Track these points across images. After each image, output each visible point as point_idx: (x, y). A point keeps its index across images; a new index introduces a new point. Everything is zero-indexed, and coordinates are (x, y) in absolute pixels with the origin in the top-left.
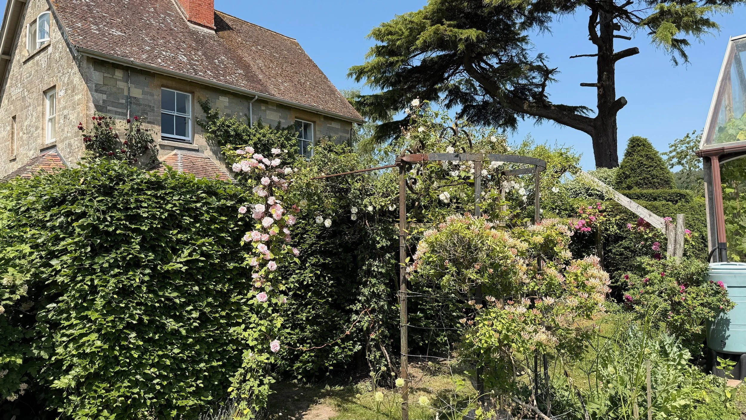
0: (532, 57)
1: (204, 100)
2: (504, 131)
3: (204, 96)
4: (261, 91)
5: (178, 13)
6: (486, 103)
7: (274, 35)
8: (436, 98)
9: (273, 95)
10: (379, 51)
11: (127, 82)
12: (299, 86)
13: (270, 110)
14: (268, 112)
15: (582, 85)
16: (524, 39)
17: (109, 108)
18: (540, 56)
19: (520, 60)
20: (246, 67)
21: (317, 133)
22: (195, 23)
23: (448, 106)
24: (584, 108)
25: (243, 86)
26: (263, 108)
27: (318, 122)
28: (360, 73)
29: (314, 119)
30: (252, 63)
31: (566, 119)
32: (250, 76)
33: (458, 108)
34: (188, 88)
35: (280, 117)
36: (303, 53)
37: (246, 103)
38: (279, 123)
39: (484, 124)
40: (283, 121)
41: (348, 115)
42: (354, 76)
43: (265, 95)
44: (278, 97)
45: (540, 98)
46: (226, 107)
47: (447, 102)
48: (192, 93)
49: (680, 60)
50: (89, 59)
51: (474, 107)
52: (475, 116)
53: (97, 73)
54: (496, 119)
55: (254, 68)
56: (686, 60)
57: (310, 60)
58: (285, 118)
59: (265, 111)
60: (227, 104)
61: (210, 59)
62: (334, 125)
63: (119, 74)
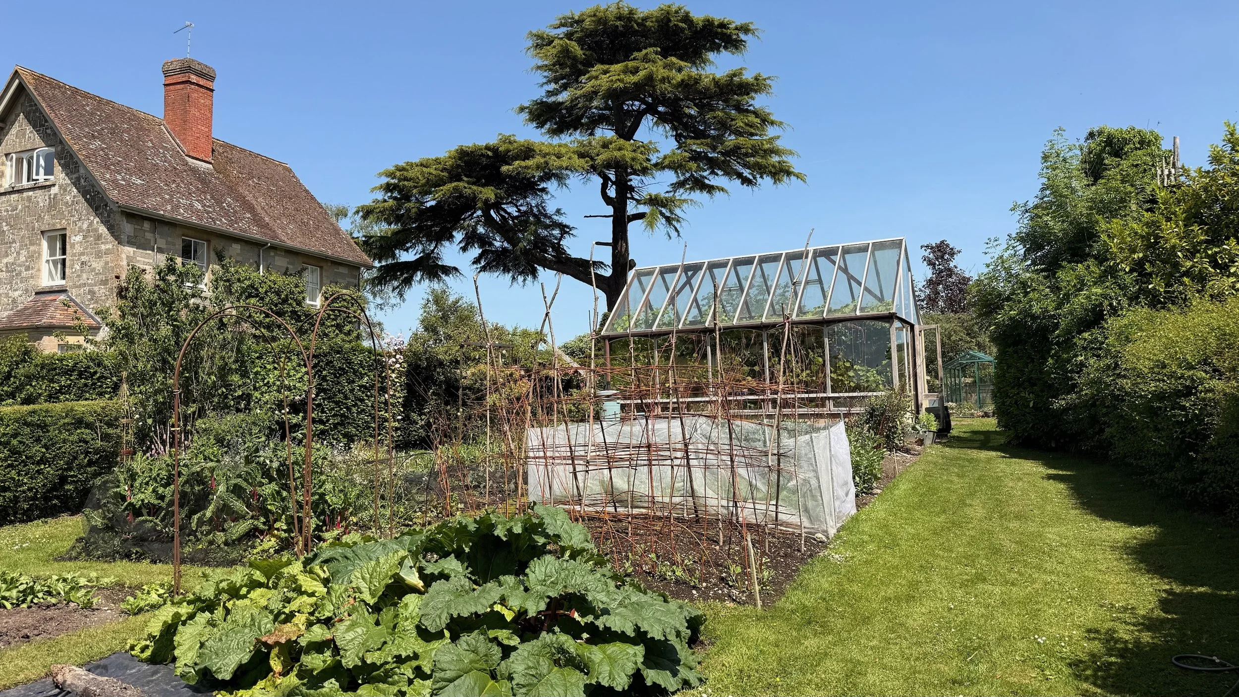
0: (550, 209)
1: (220, 248)
2: (525, 280)
3: (219, 244)
4: (273, 238)
5: (172, 145)
6: (505, 250)
7: (266, 160)
8: (450, 238)
9: (284, 241)
10: (388, 188)
11: (154, 232)
12: (304, 227)
13: (279, 255)
14: (276, 258)
15: (597, 243)
16: (543, 190)
17: (138, 258)
18: (558, 211)
19: (539, 210)
20: (251, 209)
21: (324, 278)
22: (193, 158)
23: (464, 249)
24: (602, 263)
25: (255, 233)
26: (272, 254)
27: (325, 267)
28: (367, 213)
29: (322, 264)
30: (254, 202)
31: (582, 276)
32: (257, 220)
33: (476, 251)
34: (205, 237)
35: (288, 263)
36: (298, 181)
37: (256, 250)
38: (287, 269)
39: (504, 270)
40: (290, 267)
41: (358, 260)
42: (361, 214)
43: (277, 242)
44: (290, 243)
45: (558, 249)
46: (238, 254)
47: (462, 245)
48: (209, 241)
49: (674, 234)
50: (123, 213)
51: (492, 252)
52: (493, 261)
53: (129, 225)
54: (516, 266)
55: (259, 209)
56: (679, 235)
57: (307, 191)
58: (293, 264)
59: (274, 257)
60: (239, 251)
61: (219, 202)
62: (342, 270)
63: (147, 225)
